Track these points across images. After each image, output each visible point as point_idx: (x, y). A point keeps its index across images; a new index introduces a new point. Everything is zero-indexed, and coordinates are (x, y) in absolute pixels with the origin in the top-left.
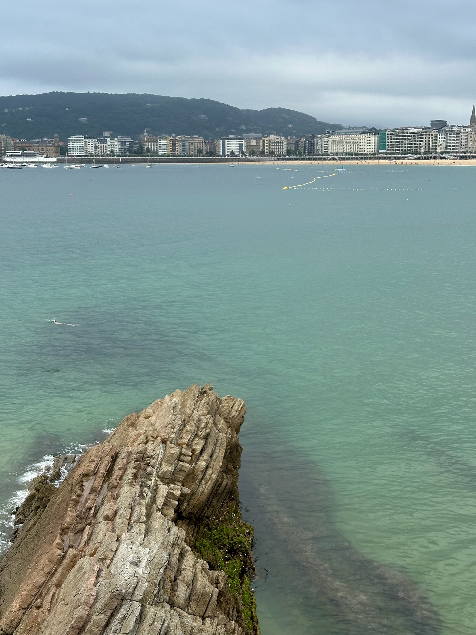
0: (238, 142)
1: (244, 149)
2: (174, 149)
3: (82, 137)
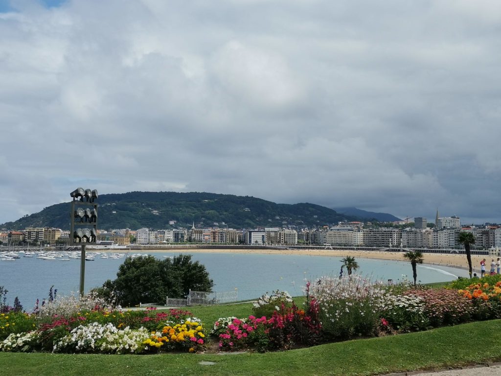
0: (261, 234)
1: (265, 239)
2: (214, 238)
3: (147, 230)
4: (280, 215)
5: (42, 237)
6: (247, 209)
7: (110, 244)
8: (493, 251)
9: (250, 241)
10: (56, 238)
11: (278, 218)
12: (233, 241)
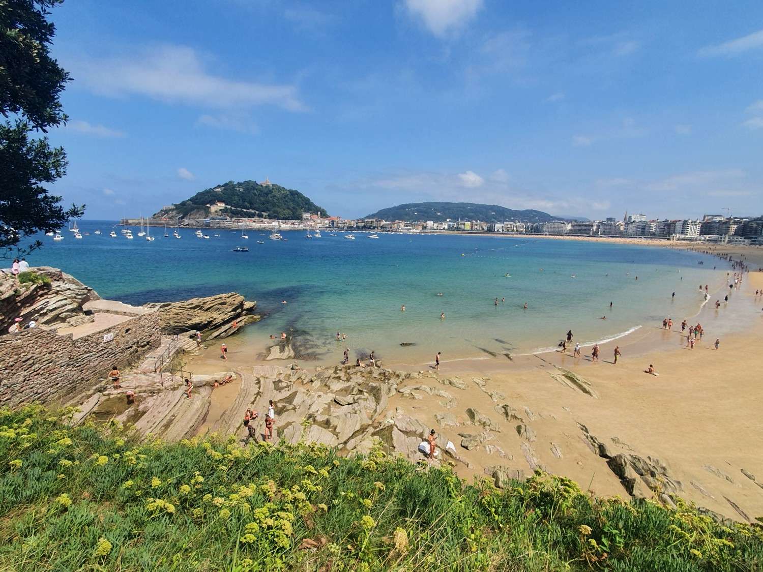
0: (501, 226)
1: (504, 229)
2: (472, 228)
3: (432, 222)
4: (513, 217)
5: (373, 224)
6: (493, 213)
7: (411, 229)
8: (673, 237)
9: (494, 229)
10: (381, 225)
11: (513, 218)
12: (483, 229)
